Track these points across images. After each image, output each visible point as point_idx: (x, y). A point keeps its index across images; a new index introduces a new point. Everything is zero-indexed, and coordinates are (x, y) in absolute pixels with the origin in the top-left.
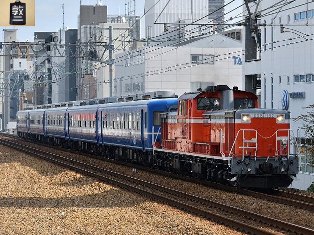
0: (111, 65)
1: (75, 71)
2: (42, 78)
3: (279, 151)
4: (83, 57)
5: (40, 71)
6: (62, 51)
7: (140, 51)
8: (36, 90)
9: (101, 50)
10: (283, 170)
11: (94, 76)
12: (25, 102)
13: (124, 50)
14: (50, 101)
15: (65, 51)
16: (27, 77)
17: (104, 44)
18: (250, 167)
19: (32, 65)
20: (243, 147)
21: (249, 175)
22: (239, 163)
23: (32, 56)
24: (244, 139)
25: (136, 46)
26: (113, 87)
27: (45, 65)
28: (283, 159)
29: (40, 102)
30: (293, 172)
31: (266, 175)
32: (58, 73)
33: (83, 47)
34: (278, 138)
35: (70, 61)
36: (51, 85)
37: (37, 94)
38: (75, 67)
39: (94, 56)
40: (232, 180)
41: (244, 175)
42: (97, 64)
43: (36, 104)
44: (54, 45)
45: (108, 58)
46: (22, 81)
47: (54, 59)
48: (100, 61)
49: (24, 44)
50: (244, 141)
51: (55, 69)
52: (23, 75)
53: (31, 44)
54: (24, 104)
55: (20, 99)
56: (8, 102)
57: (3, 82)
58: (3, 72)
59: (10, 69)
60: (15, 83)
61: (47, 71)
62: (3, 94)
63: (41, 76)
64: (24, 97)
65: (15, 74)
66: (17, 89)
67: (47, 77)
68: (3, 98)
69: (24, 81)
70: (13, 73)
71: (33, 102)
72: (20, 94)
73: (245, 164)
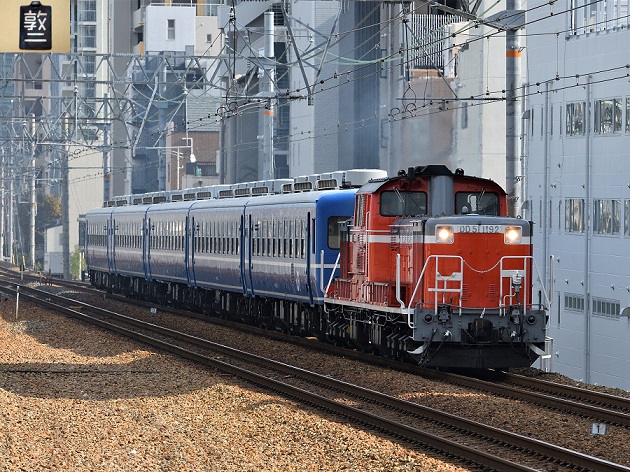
0: (512, 33)
1: (378, 53)
2: (252, 80)
3: (508, 299)
4: (407, 3)
5: (246, 53)
8: (229, 124)
10: (513, 334)
11: (449, 72)
12: (190, 169)
14: (282, 169)
16: (196, 77)
18: (450, 328)
19: (215, 33)
20: (436, 290)
21: (448, 344)
22: (428, 320)
24: (437, 273)
26: (519, 116)
27: (264, 32)
28: (514, 313)
29: (245, 169)
30: (536, 339)
31: (481, 343)
32: (312, 62)
34: (504, 273)
35: (358, 18)
36: (287, 109)
37: (235, 141)
38: (377, 39)
40: (414, 352)
41: (438, 343)
42: (460, 28)
43: (228, 176)
45: (502, 7)
46: (179, 90)
48: (471, 16)
51: (302, 44)
52: (182, 67)
54: (183, 178)
55: (168, 160)
56: (125, 168)
57: (106, 95)
58: (106, 57)
59: (132, 45)
60: (151, 100)
61: (272, 54)
62: (106, 139)
63: (248, 74)
64: (187, 152)
65: (152, 64)
66: (160, 120)
67: (272, 75)
68: (105, 154)
69: (186, 92)
70: (143, 62)
71: (218, 171)
72: (169, 139)
73: (441, 322)
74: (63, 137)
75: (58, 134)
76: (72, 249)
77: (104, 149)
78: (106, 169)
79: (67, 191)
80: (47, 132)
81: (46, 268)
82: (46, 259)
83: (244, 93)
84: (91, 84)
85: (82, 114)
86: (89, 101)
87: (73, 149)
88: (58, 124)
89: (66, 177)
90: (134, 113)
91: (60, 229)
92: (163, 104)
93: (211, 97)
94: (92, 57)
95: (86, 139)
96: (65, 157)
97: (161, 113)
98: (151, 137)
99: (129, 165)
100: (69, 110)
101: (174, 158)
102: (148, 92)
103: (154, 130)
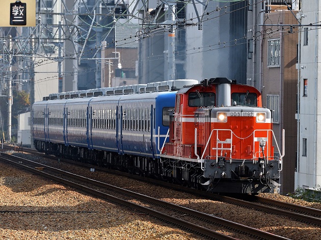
2: (160, 13)
3: (258, 154)
10: (261, 174)
12: (118, 73)
16: (122, 10)
18: (225, 171)
20: (217, 149)
22: (213, 166)
24: (218, 139)
28: (261, 162)
29: (155, 73)
30: (273, 177)
34: (255, 139)
36: (184, 32)
37: (148, 54)
40: (205, 184)
41: (218, 179)
46: (110, 19)
50: (218, 142)
52: (112, 3)
54: (113, 80)
55: (103, 67)
56: (73, 73)
57: (60, 22)
60: (91, 26)
64: (115, 62)
66: (97, 40)
68: (60, 63)
69: (115, 21)
71: (137, 74)
72: (103, 53)
73: (220, 167)
74: (31, 51)
75: (27, 49)
77: (59, 59)
78: (60, 73)
79: (33, 88)
80: (19, 47)
81: (19, 141)
82: (19, 134)
83: (155, 21)
84: (50, 15)
85: (43, 35)
86: (49, 27)
87: (37, 60)
88: (27, 43)
89: (33, 79)
90: (79, 35)
91: (28, 114)
92: (99, 29)
93: (132, 24)
95: (46, 52)
96: (32, 65)
97: (97, 35)
98: (90, 51)
99: (76, 70)
100: (35, 33)
101: (107, 66)
102: (89, 21)
103: (93, 46)
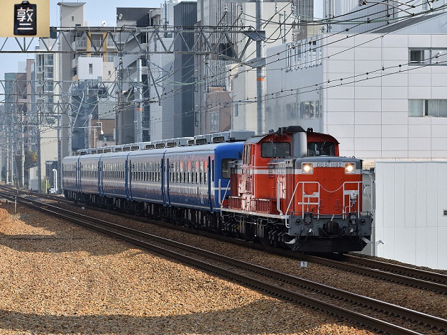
0: (259, 69)
1: (193, 79)
2: (131, 94)
3: (348, 208)
4: (207, 54)
5: (128, 80)
6: (169, 42)
7: (315, 43)
8: (120, 115)
9: (241, 39)
10: (352, 231)
11: (229, 89)
12: (101, 138)
13: (285, 41)
14: (146, 137)
15: (175, 43)
16: (103, 92)
17: (246, 29)
18: (312, 227)
19: (113, 70)
20: (303, 203)
22: (298, 222)
23: (112, 52)
24: (304, 193)
25: (306, 32)
26: (263, 110)
27: (136, 70)
28: (352, 217)
29: (128, 138)
30: (365, 233)
31: (331, 237)
32: (161, 84)
33: (207, 35)
35: (183, 62)
36: (148, 107)
37: (123, 123)
38: (193, 73)
39: (228, 51)
40: (290, 243)
41: (305, 237)
42: (234, 67)
43: (120, 141)
44: (154, 32)
45: (254, 56)
46: (95, 98)
47: (154, 59)
48: (239, 61)
49: (98, 29)
50: (304, 196)
51: (155, 76)
52: (96, 87)
53: (110, 31)
54: (98, 143)
55: (90, 133)
56: (68, 137)
57: (58, 101)
58: (58, 83)
59: (71, 76)
60: (81, 103)
61: (141, 81)
62: (59, 123)
63: (129, 91)
64: (99, 129)
65: (81, 86)
66: (86, 113)
67: (141, 91)
68: (58, 131)
69: (98, 100)
70: (77, 85)
71: (115, 138)
72: (90, 123)
73: (306, 224)
74: (37, 123)
75: (35, 121)
76: (42, 178)
77: (58, 128)
78: (59, 138)
79: (39, 149)
80: (29, 119)
81: (30, 188)
82: (30, 183)
83: (127, 100)
84: (51, 96)
85: (47, 111)
86: (50, 104)
87: (42, 128)
88: (35, 116)
89: (39, 142)
90: (72, 110)
91: (36, 168)
92: (87, 105)
93: (111, 102)
94: (51, 83)
95: (49, 123)
96: (39, 132)
97: (86, 110)
98: (81, 122)
99: (70, 136)
100: (40, 109)
101: (93, 132)
102: (80, 100)
103: (82, 118)
